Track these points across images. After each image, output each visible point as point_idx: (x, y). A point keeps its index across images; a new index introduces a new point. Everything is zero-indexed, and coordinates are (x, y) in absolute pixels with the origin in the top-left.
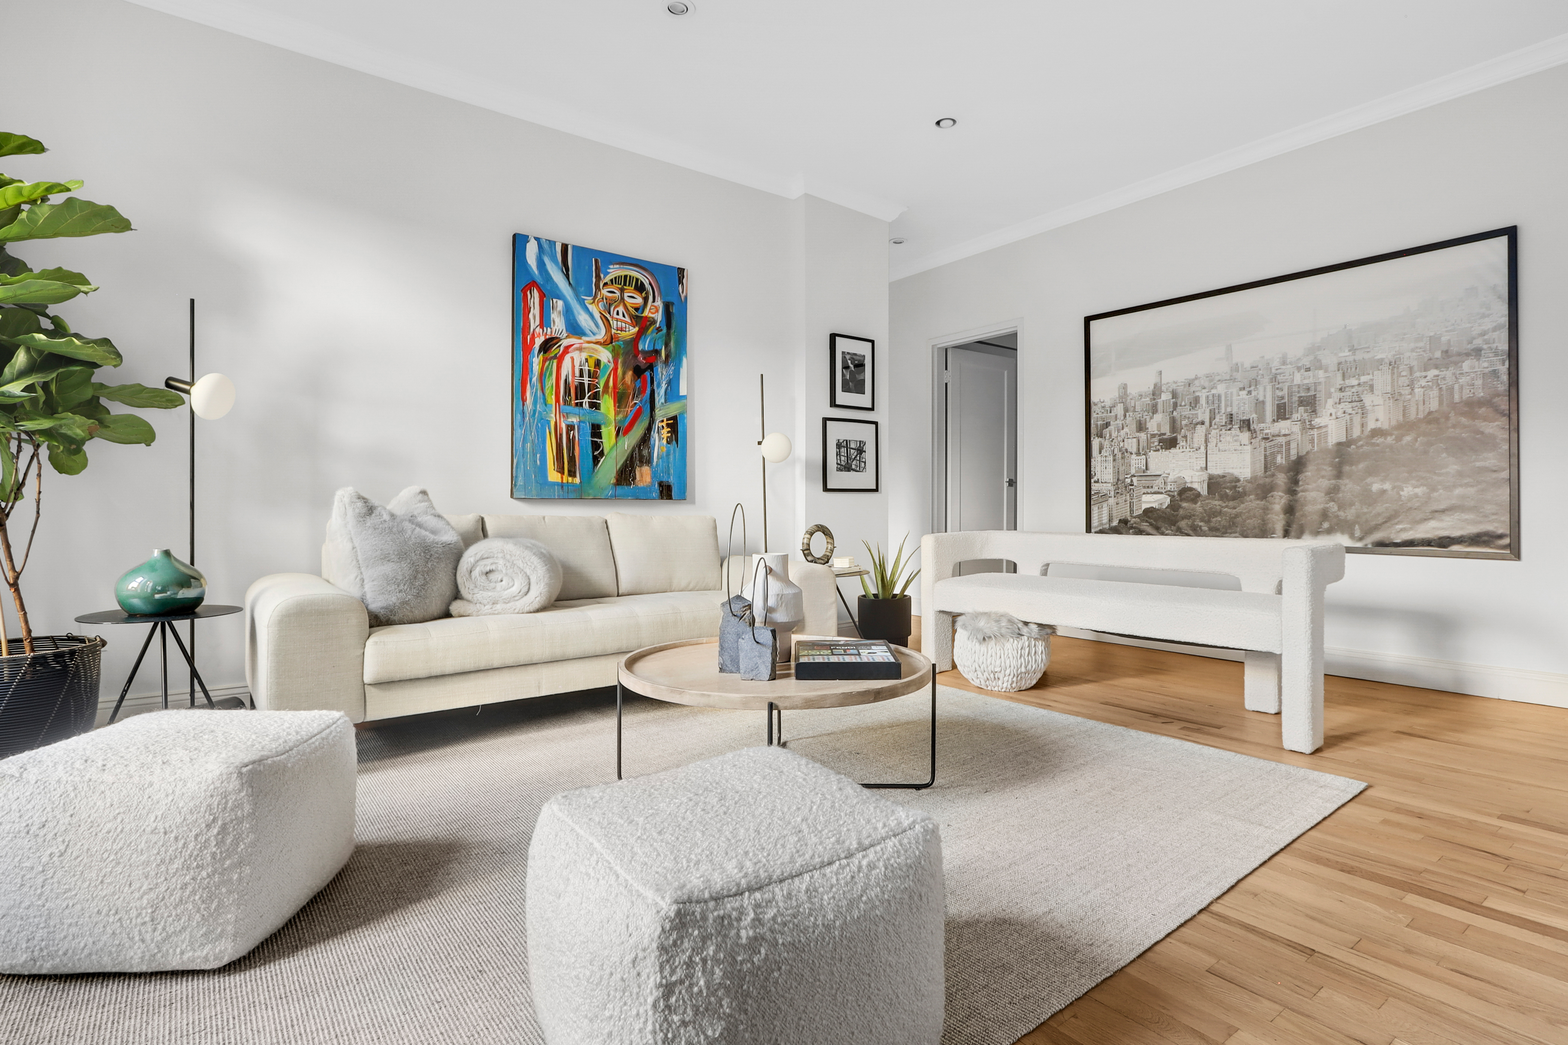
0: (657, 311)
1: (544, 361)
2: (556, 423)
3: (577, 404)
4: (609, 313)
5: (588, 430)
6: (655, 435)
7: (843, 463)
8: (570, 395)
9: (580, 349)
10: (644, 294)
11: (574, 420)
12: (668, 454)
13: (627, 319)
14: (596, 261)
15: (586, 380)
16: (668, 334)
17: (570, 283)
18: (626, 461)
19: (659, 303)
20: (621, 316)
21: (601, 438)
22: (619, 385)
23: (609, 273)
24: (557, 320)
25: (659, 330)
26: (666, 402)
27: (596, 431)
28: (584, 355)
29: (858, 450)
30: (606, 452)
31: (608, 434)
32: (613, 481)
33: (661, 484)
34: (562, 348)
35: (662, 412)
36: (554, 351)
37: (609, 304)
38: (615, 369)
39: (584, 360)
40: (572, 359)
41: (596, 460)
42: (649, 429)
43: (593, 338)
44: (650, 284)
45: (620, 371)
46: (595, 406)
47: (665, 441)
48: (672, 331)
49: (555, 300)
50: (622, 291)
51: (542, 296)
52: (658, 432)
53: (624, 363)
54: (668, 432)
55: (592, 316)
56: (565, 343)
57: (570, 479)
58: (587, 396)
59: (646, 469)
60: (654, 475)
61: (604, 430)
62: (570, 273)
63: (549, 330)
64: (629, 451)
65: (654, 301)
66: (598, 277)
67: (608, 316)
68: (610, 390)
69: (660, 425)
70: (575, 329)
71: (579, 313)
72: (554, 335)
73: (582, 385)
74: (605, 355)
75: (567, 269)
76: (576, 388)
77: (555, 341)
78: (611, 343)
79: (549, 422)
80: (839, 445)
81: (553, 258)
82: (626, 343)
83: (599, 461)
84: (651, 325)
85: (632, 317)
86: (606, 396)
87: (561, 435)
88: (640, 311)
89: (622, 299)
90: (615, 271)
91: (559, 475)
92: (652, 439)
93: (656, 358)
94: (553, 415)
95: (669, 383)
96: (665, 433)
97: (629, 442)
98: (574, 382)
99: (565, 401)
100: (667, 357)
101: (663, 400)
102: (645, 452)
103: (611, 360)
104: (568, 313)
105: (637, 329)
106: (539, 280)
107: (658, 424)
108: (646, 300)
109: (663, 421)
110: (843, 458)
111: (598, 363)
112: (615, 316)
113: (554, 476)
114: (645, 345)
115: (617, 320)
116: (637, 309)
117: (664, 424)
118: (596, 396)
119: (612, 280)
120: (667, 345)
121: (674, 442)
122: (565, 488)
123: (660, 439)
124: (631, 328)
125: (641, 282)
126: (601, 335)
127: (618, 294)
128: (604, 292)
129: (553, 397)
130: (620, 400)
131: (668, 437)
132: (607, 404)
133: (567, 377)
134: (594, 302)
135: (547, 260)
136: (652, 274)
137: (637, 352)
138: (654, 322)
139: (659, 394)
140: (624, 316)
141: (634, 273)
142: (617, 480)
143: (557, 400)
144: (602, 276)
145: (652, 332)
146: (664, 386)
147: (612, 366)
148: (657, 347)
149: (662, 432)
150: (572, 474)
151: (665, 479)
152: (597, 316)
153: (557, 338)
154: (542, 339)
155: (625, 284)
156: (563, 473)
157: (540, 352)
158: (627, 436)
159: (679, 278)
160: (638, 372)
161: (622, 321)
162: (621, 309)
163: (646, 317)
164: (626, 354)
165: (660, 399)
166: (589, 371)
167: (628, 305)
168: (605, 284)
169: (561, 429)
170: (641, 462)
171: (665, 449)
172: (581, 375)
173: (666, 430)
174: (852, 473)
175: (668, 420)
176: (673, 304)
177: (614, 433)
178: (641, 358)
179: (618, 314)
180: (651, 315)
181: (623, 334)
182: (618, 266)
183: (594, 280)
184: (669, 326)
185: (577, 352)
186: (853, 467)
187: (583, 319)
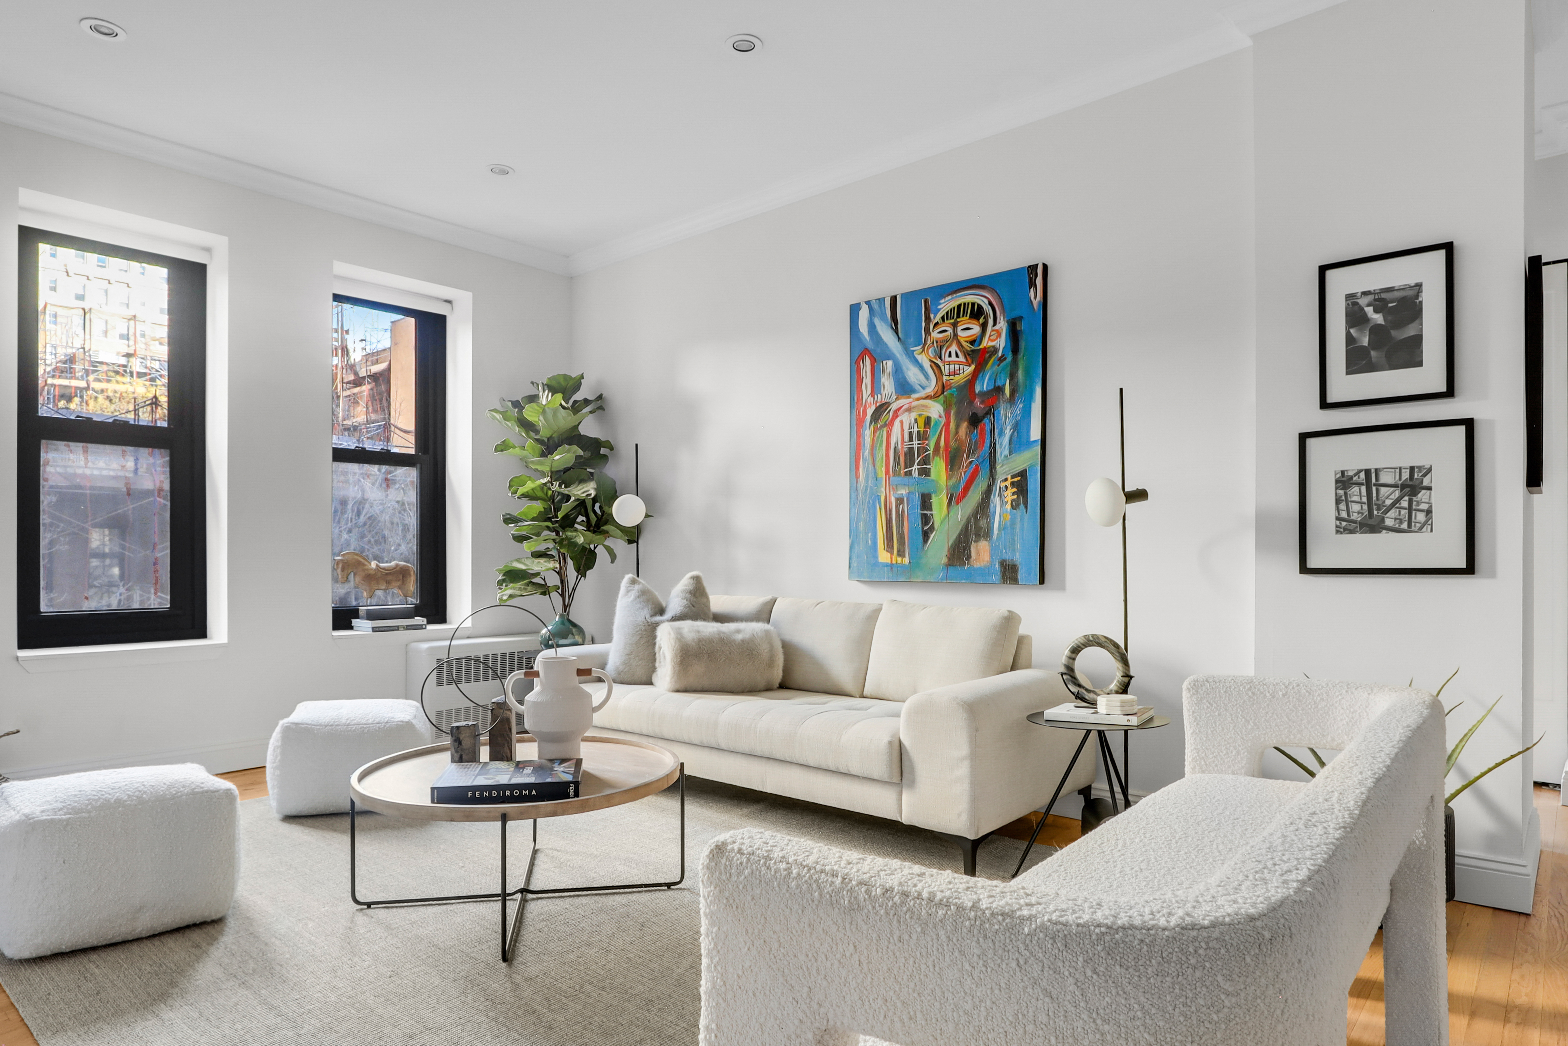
0: (999, 335)
1: (875, 432)
2: (886, 497)
3: (906, 474)
4: (940, 358)
5: (917, 501)
6: (996, 500)
7: (1354, 517)
8: (899, 464)
9: (909, 410)
10: (982, 320)
11: (903, 492)
12: (1013, 523)
13: (962, 358)
14: (926, 302)
15: (915, 443)
16: (1015, 362)
17: (899, 338)
18: (960, 535)
19: (1002, 325)
20: (954, 358)
21: (931, 510)
22: (952, 444)
23: (940, 309)
24: (887, 384)
25: (1002, 359)
26: (1011, 453)
27: (926, 502)
28: (914, 415)
29: (1403, 487)
30: (936, 526)
31: (939, 503)
32: (945, 560)
33: (1003, 564)
34: (891, 413)
35: (1006, 468)
36: (884, 418)
37: (941, 346)
38: (947, 424)
39: (913, 420)
40: (902, 422)
41: (926, 535)
42: (988, 492)
43: (923, 393)
44: (990, 304)
45: (952, 425)
46: (925, 472)
47: (1008, 507)
48: (1020, 356)
49: (884, 362)
50: (955, 325)
51: (874, 361)
52: (1000, 495)
53: (958, 414)
54: (1013, 494)
55: (921, 368)
56: (894, 407)
57: (899, 559)
58: (917, 462)
59: (983, 545)
60: (993, 552)
61: (934, 500)
62: (899, 326)
63: (879, 396)
64: (963, 523)
65: (995, 324)
66: (928, 319)
67: (939, 362)
68: (942, 450)
69: (1003, 485)
70: (904, 388)
71: (908, 369)
72: (884, 401)
73: (911, 450)
74: (935, 410)
75: (896, 324)
76: (905, 454)
77: (885, 408)
78: (943, 392)
79: (879, 497)
80: (1344, 482)
81: (883, 317)
82: (960, 388)
83: (928, 538)
84: (990, 357)
85: (967, 354)
86: (937, 459)
87: (891, 510)
88: (976, 343)
89: (955, 335)
90: (947, 304)
91: (889, 554)
92: (992, 505)
93: (997, 399)
94: (883, 490)
95: (1016, 427)
96: (1009, 495)
97: (963, 512)
98: (903, 449)
99: (895, 472)
100: (1013, 392)
101: (1006, 452)
102: (983, 523)
103: (943, 414)
104: (898, 370)
105: (973, 367)
106: (870, 346)
107: (999, 484)
108: (984, 326)
109: (1006, 480)
110: (1355, 507)
111: (928, 421)
112: (947, 359)
113: (884, 557)
114: (983, 385)
115: (949, 364)
116: (972, 342)
117: (1008, 483)
118: (926, 461)
119: (943, 318)
120: (1013, 376)
121: (1022, 506)
122: (895, 569)
123: (1003, 504)
124: (967, 367)
125: (979, 306)
126: (932, 386)
127: (950, 330)
128: (935, 335)
129: (883, 469)
130: (953, 461)
131: (1013, 500)
132: (938, 468)
133: (897, 443)
134: (923, 350)
135: (877, 321)
136: (992, 290)
137: (972, 395)
138: (995, 350)
139: (1001, 444)
140: (957, 356)
141: (968, 298)
142: (949, 559)
143: (887, 472)
144: (932, 316)
145: (993, 365)
146: (1008, 432)
147: (943, 420)
148: (999, 383)
149: (1005, 494)
150: (901, 554)
151: (1008, 556)
152: (927, 365)
153: (886, 403)
154: (873, 408)
155: (958, 316)
156: (892, 554)
157: (871, 423)
158: (961, 504)
159: (1031, 279)
160: (975, 421)
161: (955, 363)
162: (954, 348)
163: (985, 348)
164: (960, 402)
165: (1003, 449)
166: (919, 432)
167: (962, 340)
168: (936, 324)
169: (891, 503)
170: (978, 537)
171: (1009, 517)
172: (911, 439)
173: (1011, 490)
174: (1384, 535)
175: (1012, 477)
176: (1021, 318)
177: (946, 502)
178: (978, 402)
179: (950, 356)
180: (991, 344)
181: (957, 378)
182: (950, 297)
183: (923, 324)
184: (1015, 350)
185: (907, 413)
186: (1389, 522)
187: (913, 375)
